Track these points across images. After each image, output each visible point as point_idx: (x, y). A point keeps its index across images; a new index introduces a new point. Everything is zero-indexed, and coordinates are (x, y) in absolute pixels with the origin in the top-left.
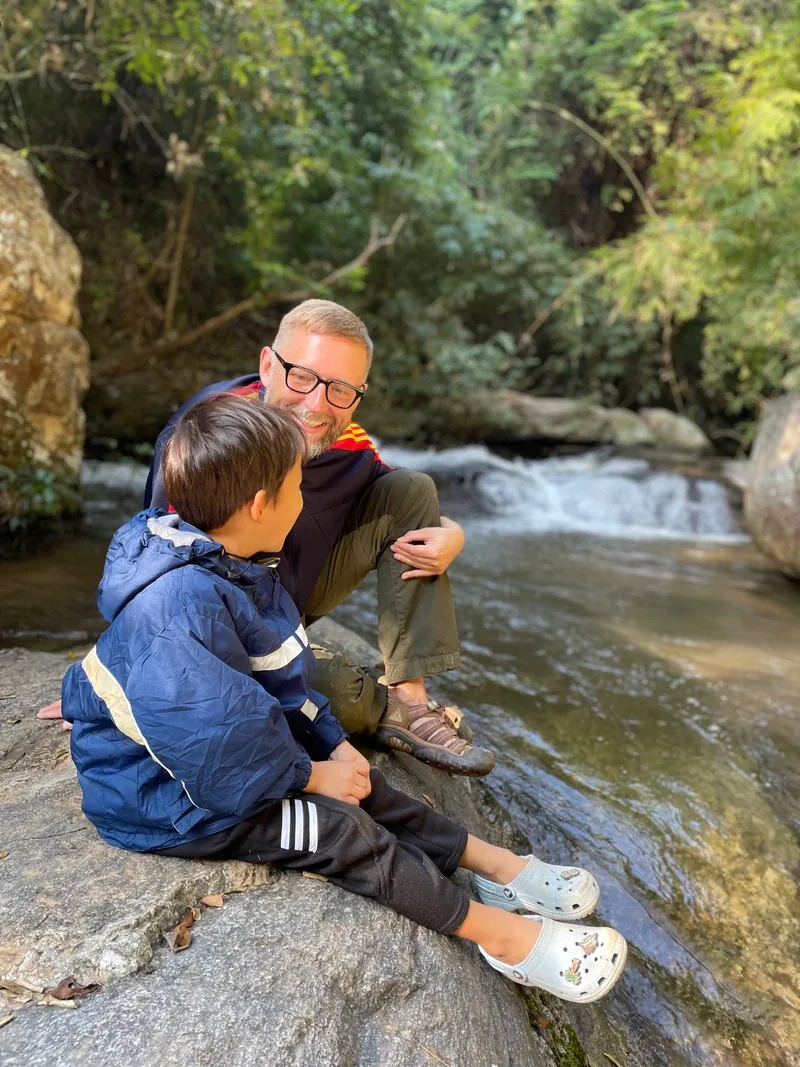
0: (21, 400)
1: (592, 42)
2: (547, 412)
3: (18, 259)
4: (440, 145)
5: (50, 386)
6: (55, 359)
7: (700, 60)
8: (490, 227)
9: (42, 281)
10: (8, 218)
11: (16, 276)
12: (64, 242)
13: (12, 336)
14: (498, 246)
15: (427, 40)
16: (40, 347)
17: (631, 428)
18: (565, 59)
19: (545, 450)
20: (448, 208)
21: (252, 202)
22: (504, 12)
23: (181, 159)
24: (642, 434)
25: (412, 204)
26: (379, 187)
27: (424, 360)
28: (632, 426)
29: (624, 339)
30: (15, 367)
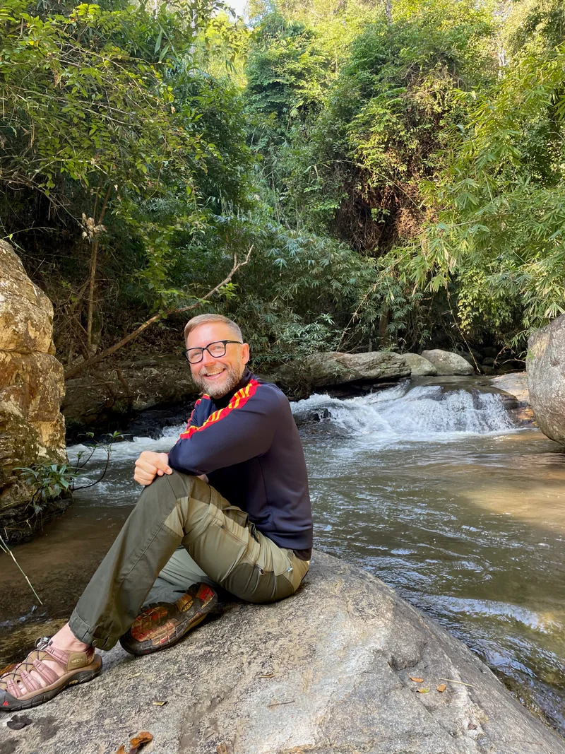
0: (25, 414)
1: (348, 121)
2: (362, 362)
3: (17, 311)
4: (257, 197)
5: (43, 400)
6: (45, 379)
7: (420, 123)
8: (301, 245)
9: (33, 325)
10: (6, 284)
11: (16, 324)
12: (42, 296)
13: (16, 368)
14: (310, 257)
15: (245, 132)
16: (35, 372)
17: (419, 364)
18: (331, 133)
19: (365, 388)
20: (272, 237)
21: (149, 250)
22: (285, 109)
23: (92, 228)
24: (427, 367)
25: (248, 238)
26: (224, 229)
27: (272, 338)
28: (419, 363)
29: (402, 305)
30: (20, 390)
